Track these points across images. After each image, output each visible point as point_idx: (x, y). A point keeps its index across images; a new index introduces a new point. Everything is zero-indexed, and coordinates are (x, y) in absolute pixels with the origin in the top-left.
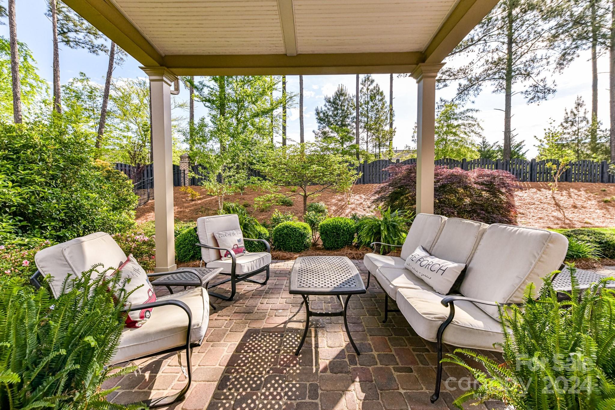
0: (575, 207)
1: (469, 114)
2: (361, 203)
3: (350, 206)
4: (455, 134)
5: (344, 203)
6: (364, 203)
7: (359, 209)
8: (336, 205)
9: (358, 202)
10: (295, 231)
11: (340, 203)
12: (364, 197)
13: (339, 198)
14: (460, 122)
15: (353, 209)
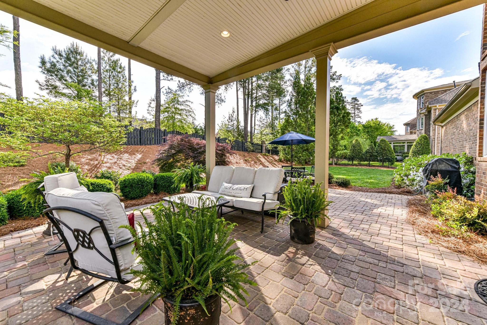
0: (237, 163)
1: (188, 103)
2: (116, 162)
3: (105, 165)
4: (180, 114)
5: (97, 162)
6: (118, 162)
7: (115, 167)
8: (88, 164)
9: (113, 161)
10: (102, 187)
11: (92, 162)
12: (116, 157)
13: (89, 157)
14: (182, 107)
15: (109, 168)
